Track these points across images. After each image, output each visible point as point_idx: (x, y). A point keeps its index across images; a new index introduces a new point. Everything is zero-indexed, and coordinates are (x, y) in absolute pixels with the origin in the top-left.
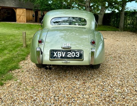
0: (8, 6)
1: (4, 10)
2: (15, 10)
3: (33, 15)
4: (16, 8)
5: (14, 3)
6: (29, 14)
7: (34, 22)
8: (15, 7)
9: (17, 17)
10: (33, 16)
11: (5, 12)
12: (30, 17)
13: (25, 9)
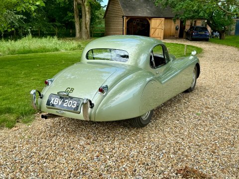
0: (140, 15)
1: (138, 21)
2: (149, 21)
3: (176, 27)
4: (151, 18)
5: (149, 10)
6: (171, 26)
7: (176, 39)
8: (150, 16)
9: (152, 31)
10: (177, 29)
11: (138, 24)
12: (170, 31)
13: (163, 19)
